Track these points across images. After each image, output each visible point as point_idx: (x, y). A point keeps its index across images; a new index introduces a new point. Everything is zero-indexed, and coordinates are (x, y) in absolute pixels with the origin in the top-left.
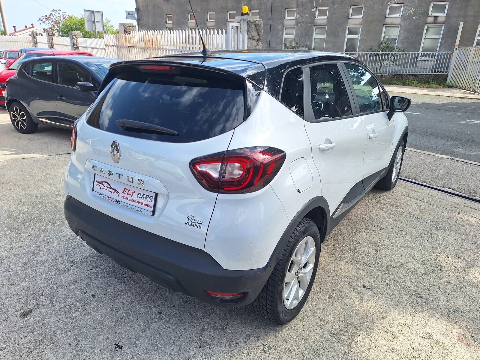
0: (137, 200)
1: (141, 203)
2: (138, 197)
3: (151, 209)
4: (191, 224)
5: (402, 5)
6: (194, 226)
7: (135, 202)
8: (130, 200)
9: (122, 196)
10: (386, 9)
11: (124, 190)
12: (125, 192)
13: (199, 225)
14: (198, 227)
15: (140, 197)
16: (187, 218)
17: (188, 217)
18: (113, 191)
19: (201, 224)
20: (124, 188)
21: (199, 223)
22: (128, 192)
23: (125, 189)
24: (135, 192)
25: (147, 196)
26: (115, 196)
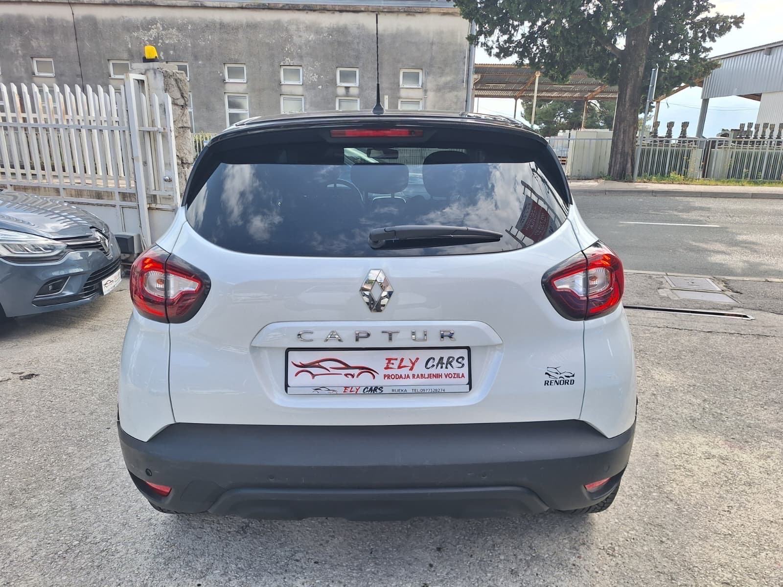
0: (427, 372)
1: (438, 376)
2: (428, 366)
3: (466, 380)
4: (556, 381)
5: (301, 68)
6: (562, 383)
7: (422, 376)
8: (408, 376)
9: (385, 376)
10: (279, 72)
11: (389, 362)
12: (391, 366)
13: (569, 379)
14: (569, 383)
15: (433, 366)
16: (546, 373)
17: (549, 372)
18: (357, 372)
19: (573, 376)
20: (387, 359)
21: (568, 377)
22: (400, 364)
23: (389, 360)
24: (418, 359)
25: (451, 359)
26: (366, 380)
